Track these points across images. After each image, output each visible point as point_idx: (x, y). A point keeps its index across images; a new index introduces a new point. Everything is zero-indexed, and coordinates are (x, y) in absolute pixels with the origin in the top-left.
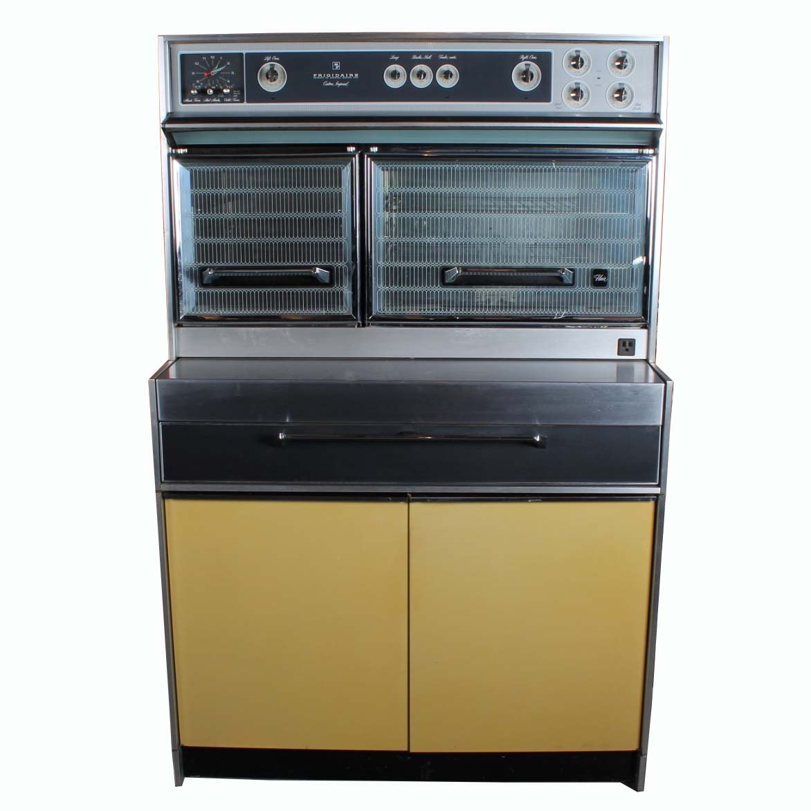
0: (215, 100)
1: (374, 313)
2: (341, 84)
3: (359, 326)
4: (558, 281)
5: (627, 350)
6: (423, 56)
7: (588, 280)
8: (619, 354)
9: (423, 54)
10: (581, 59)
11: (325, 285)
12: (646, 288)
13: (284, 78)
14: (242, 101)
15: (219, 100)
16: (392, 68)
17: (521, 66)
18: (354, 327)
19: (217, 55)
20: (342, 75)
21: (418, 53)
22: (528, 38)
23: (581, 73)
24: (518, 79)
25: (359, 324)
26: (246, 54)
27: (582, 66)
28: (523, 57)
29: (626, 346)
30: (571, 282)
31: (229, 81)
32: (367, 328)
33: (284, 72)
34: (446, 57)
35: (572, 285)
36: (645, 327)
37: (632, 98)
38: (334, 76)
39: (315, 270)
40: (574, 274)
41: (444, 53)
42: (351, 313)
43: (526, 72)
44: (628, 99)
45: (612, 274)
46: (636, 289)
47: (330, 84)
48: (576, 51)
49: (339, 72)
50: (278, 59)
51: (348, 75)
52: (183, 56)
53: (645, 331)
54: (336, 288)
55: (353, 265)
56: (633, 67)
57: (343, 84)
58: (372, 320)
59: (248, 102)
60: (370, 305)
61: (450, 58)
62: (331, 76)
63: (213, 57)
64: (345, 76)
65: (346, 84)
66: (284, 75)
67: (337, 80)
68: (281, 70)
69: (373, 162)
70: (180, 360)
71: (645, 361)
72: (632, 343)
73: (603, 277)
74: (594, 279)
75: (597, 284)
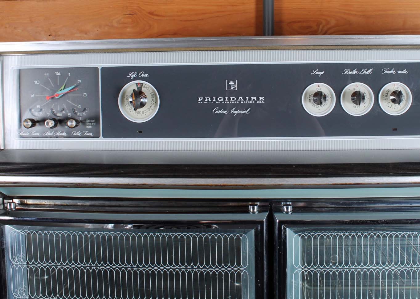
0: (58, 134)
2: (239, 112)
6: (359, 70)
9: (360, 66)
13: (156, 102)
14: (96, 136)
15: (63, 134)
16: (314, 88)
19: (64, 70)
20: (241, 98)
21: (352, 66)
26: (103, 69)
31: (80, 106)
33: (155, 95)
34: (393, 72)
38: (229, 99)
41: (391, 66)
47: (222, 111)
49: (236, 94)
50: (146, 75)
51: (250, 99)
57: (242, 112)
59: (105, 136)
61: (399, 72)
62: (224, 99)
63: (58, 73)
64: (245, 99)
65: (246, 112)
66: (156, 98)
67: (233, 105)
68: (151, 91)
69: (288, 229)
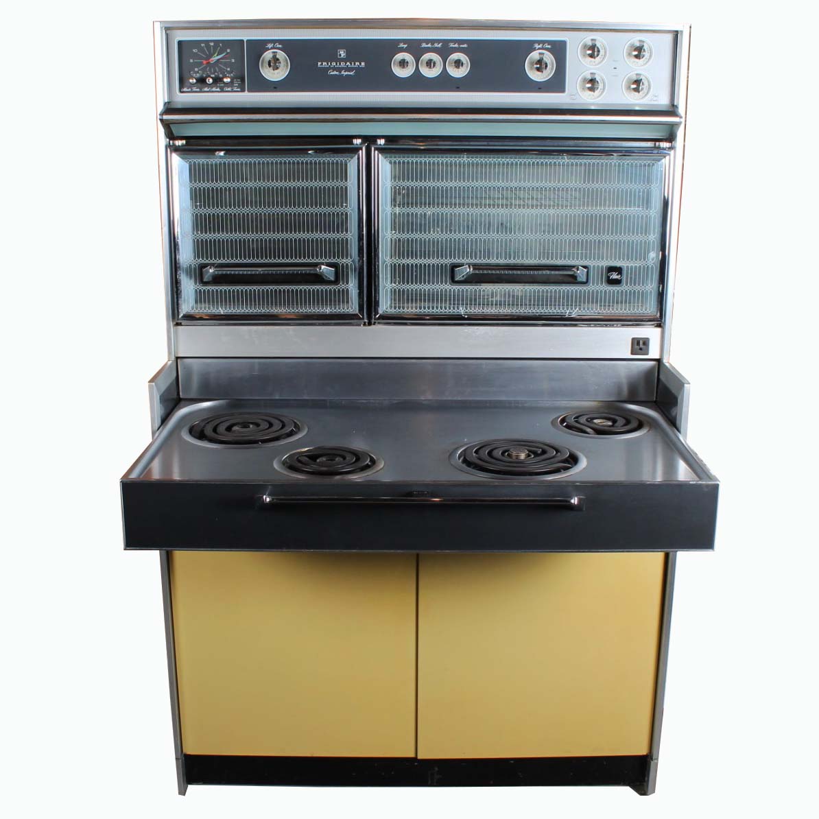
0: (214, 90)
1: (380, 312)
2: (347, 73)
3: (365, 325)
4: (573, 280)
5: (641, 349)
6: (433, 44)
7: (602, 278)
8: (632, 354)
9: (433, 41)
10: (598, 48)
11: (329, 282)
12: (661, 286)
13: (287, 66)
14: (243, 91)
15: (218, 90)
16: (399, 56)
17: (535, 55)
18: (360, 325)
19: (216, 42)
20: (348, 63)
21: (427, 41)
22: (543, 26)
23: (596, 63)
24: (531, 69)
25: (365, 323)
26: (248, 41)
27: (598, 55)
28: (537, 46)
29: (640, 346)
30: (585, 280)
31: (229, 69)
32: (372, 327)
33: (287, 60)
34: (456, 45)
35: (586, 283)
36: (659, 326)
37: (649, 88)
38: (340, 64)
39: (320, 269)
40: (588, 272)
41: (455, 41)
42: (357, 312)
43: (540, 62)
44: (645, 90)
45: (627, 271)
46: (651, 287)
47: (335, 73)
48: (592, 40)
49: (345, 60)
50: (280, 46)
51: (355, 64)
52: (180, 43)
53: (659, 330)
54: (342, 286)
55: (359, 261)
56: (650, 56)
57: (349, 73)
58: (379, 318)
59: (249, 91)
60: (377, 304)
61: (461, 46)
62: (336, 64)
63: (212, 44)
64: (351, 64)
65: (351, 73)
66: (287, 63)
67: (343, 68)
68: (283, 58)
69: (380, 155)
70: (179, 360)
71: (659, 361)
72: (646, 342)
73: (618, 275)
74: (609, 277)
75: (612, 282)
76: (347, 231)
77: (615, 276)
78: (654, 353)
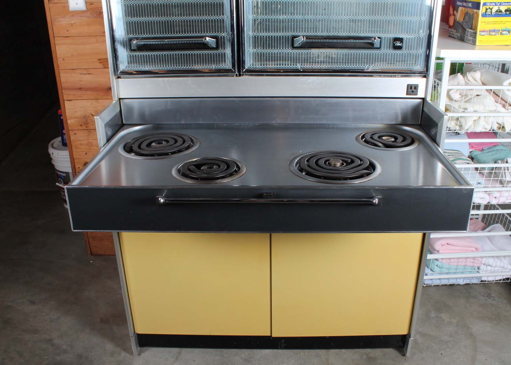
1: (246, 68)
3: (237, 76)
4: (371, 46)
5: (413, 92)
7: (390, 45)
8: (407, 94)
11: (213, 49)
12: (428, 50)
18: (234, 76)
25: (237, 75)
29: (412, 89)
30: (379, 46)
32: (242, 77)
35: (379, 48)
36: (425, 77)
39: (205, 39)
40: (381, 41)
42: (231, 68)
45: (406, 41)
46: (422, 51)
53: (425, 79)
54: (220, 51)
55: (231, 35)
58: (245, 72)
60: (244, 62)
70: (121, 100)
71: (423, 99)
72: (416, 87)
73: (400, 43)
74: (394, 44)
75: (396, 48)
76: (223, 14)
77: (398, 44)
78: (421, 93)
